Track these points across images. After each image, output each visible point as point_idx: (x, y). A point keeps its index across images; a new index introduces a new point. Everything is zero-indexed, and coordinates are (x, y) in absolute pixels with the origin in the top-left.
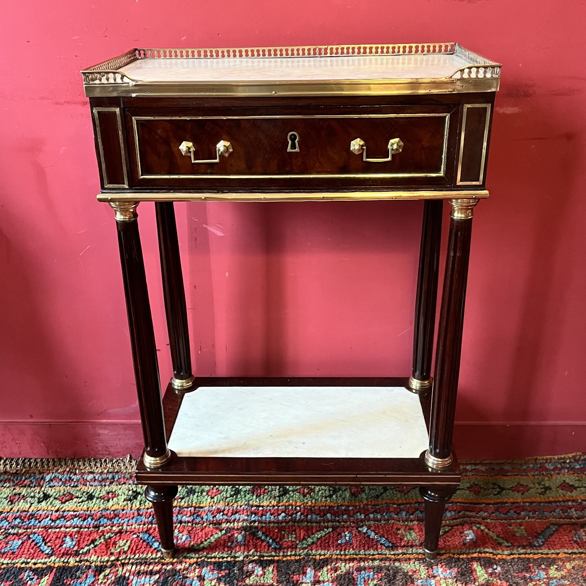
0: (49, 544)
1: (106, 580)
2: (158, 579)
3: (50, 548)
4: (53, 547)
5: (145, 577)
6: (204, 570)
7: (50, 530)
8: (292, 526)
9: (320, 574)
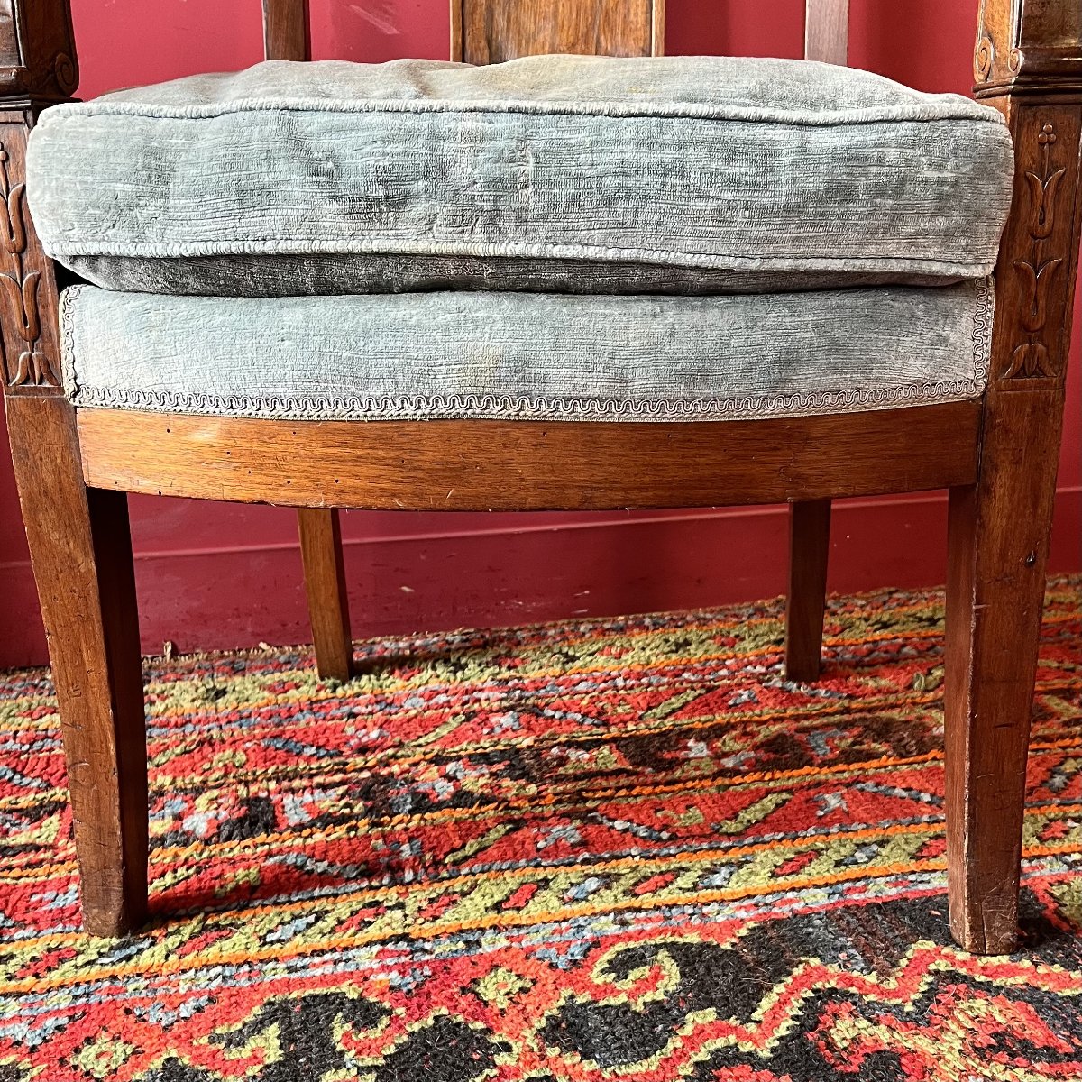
0: (32, 775)
1: (215, 806)
2: (347, 790)
3: (40, 780)
4: (45, 777)
5: (312, 794)
6: (451, 767)
7: (22, 758)
8: (615, 696)
9: (719, 744)
